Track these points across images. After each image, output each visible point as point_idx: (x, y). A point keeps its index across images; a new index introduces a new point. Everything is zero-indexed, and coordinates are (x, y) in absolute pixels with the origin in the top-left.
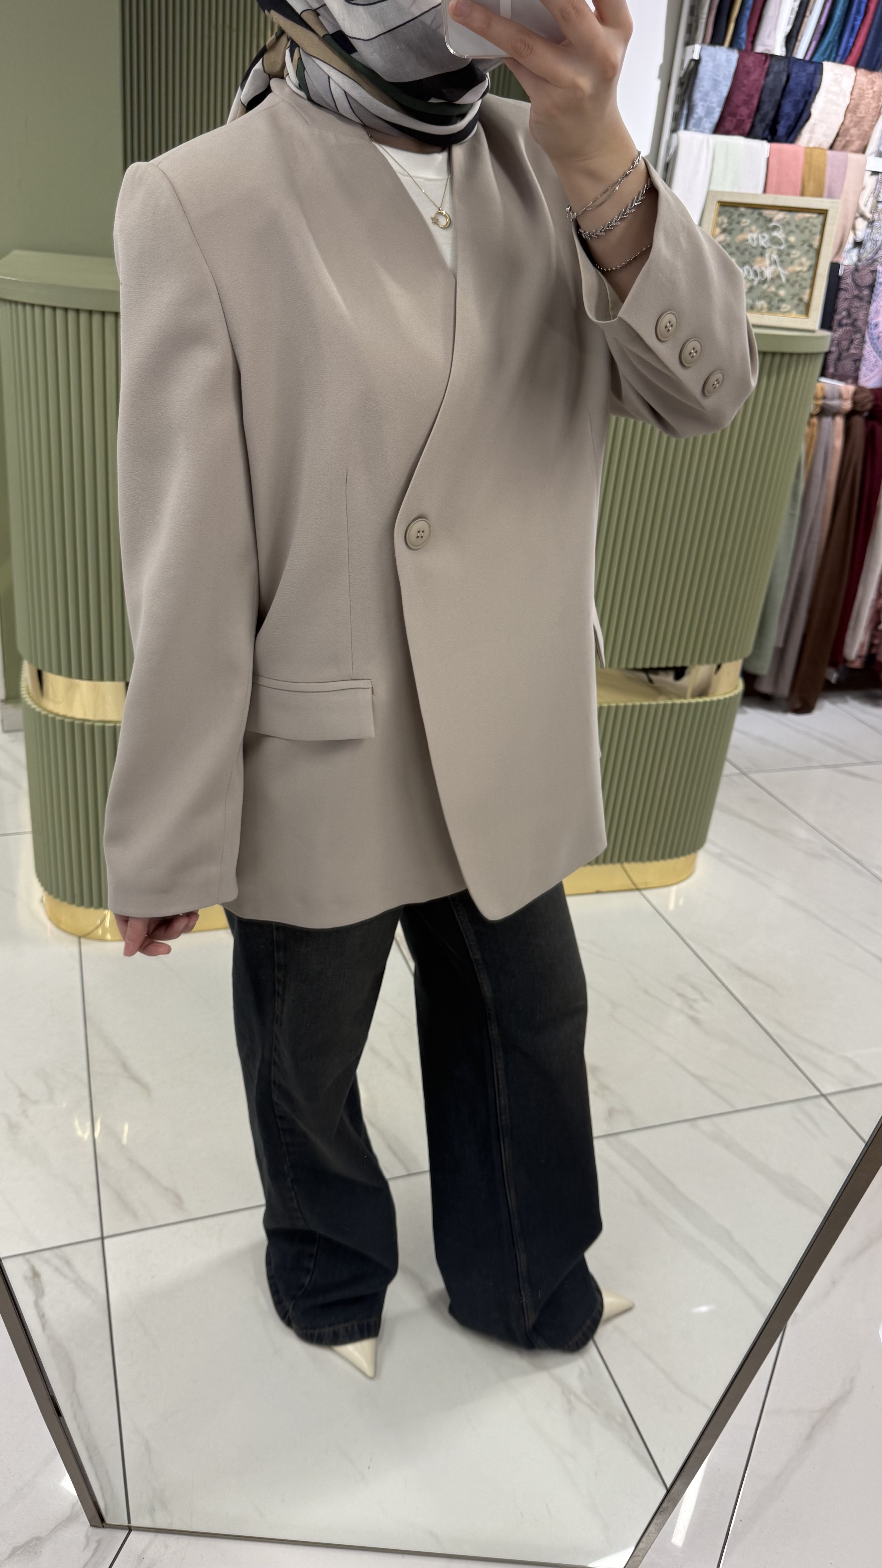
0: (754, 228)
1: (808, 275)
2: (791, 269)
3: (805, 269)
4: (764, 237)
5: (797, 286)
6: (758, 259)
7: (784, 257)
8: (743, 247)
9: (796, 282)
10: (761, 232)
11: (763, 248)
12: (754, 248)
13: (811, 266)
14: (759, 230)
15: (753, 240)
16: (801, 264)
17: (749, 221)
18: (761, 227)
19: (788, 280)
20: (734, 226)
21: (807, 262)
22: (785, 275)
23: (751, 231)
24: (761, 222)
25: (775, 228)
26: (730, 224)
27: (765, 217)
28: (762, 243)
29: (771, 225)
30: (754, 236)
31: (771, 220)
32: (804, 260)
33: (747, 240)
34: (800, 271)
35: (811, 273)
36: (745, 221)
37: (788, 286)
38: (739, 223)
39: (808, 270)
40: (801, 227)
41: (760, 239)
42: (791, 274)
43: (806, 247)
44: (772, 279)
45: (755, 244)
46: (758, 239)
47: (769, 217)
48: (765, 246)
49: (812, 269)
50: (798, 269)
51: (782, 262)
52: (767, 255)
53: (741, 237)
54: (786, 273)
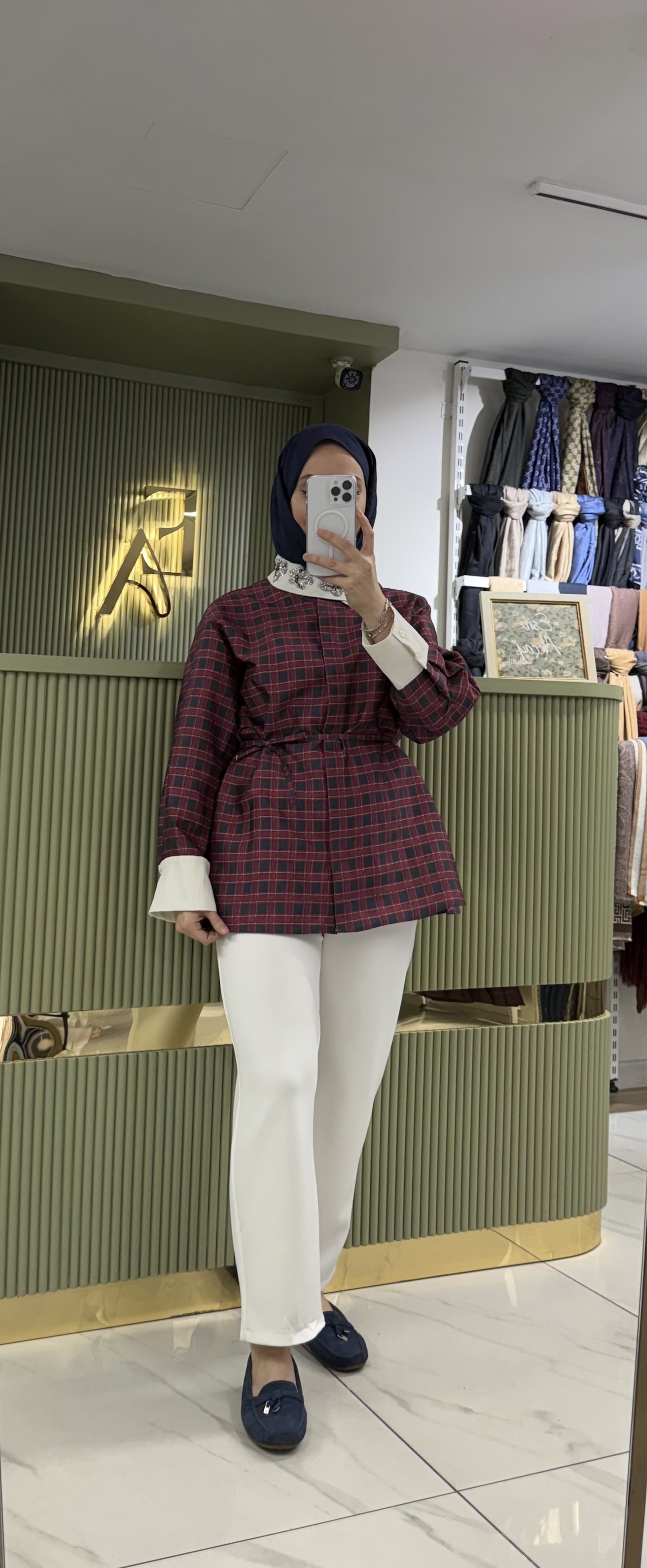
0: (523, 617)
1: (578, 649)
2: (562, 645)
3: (574, 645)
4: (533, 624)
5: (571, 657)
6: (534, 639)
7: (554, 637)
8: (519, 632)
9: (570, 654)
10: (531, 620)
11: (536, 631)
12: (529, 631)
13: (578, 642)
14: (528, 619)
15: (526, 626)
16: (570, 642)
17: (518, 613)
18: (529, 617)
19: (562, 653)
20: (507, 616)
21: (574, 640)
22: (559, 650)
23: (522, 620)
24: (528, 613)
25: (540, 617)
26: (504, 615)
27: (531, 609)
28: (534, 628)
29: (536, 615)
30: (525, 622)
31: (535, 611)
32: (570, 638)
33: (521, 626)
34: (571, 646)
35: (579, 647)
36: (516, 613)
37: (564, 657)
38: (511, 614)
39: (576, 645)
40: (561, 615)
41: (531, 624)
42: (565, 648)
43: (569, 630)
44: (549, 653)
45: (528, 629)
46: (529, 625)
47: (533, 609)
48: (537, 630)
49: (580, 643)
50: (568, 645)
51: (552, 640)
52: (540, 636)
53: (515, 624)
54: (560, 649)
